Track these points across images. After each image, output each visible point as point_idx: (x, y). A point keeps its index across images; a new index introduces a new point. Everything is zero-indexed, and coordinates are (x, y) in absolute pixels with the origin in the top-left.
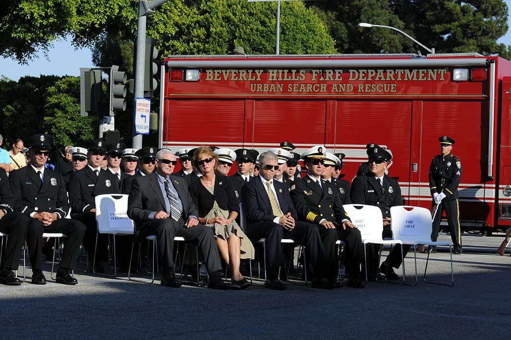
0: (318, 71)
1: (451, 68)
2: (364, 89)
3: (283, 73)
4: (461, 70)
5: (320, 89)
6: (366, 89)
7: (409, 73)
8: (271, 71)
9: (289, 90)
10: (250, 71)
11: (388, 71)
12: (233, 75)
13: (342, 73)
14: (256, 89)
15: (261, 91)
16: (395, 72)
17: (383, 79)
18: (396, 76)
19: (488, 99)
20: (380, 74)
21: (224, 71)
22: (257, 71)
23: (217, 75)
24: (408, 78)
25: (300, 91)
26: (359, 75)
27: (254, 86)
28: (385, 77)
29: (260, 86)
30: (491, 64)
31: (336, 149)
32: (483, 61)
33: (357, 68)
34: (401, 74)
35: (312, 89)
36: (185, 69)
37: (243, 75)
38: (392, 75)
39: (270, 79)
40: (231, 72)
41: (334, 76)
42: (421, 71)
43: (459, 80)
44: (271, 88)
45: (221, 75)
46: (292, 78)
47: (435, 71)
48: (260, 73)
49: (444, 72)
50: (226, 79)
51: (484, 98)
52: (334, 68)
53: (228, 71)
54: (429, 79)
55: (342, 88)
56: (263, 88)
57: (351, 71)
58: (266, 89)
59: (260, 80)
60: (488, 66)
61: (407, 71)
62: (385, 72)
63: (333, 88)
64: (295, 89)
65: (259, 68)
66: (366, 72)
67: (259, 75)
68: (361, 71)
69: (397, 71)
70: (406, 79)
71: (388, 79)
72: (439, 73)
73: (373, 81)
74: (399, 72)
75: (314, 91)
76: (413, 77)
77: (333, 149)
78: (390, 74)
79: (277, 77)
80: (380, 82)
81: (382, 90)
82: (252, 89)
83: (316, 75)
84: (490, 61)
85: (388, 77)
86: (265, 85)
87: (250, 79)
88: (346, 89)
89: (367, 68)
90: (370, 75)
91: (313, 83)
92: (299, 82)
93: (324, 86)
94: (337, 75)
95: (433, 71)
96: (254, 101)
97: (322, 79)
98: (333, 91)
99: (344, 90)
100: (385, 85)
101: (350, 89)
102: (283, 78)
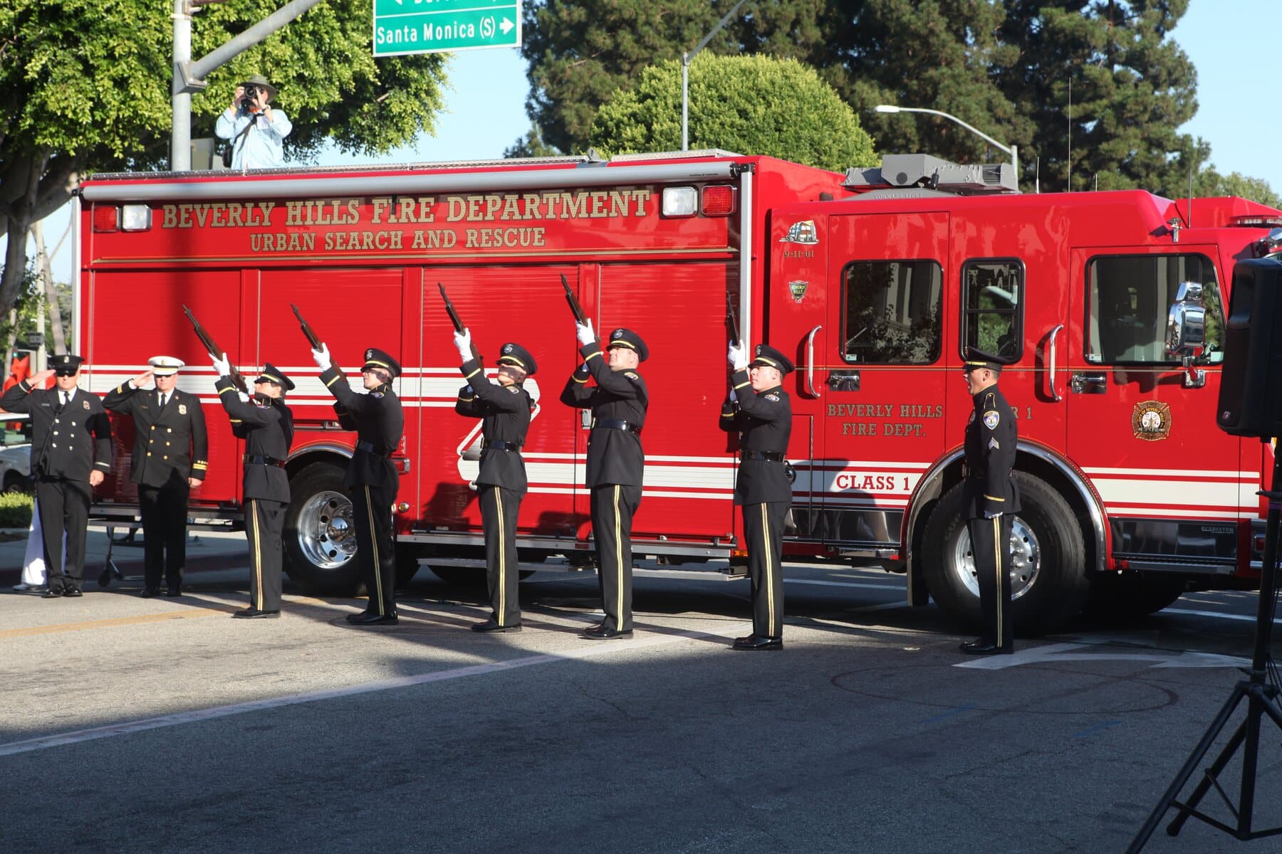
0: (384, 201)
1: (659, 186)
2: (479, 240)
3: (315, 207)
4: (679, 190)
5: (389, 244)
6: (484, 242)
7: (571, 203)
8: (290, 204)
9: (327, 247)
10: (250, 206)
11: (527, 197)
12: (216, 214)
13: (432, 204)
14: (262, 246)
15: (272, 249)
16: (541, 198)
17: (517, 216)
18: (543, 208)
19: (737, 257)
20: (511, 206)
21: (198, 207)
22: (262, 205)
23: (184, 216)
24: (568, 211)
25: (350, 247)
26: (468, 208)
27: (256, 238)
28: (522, 212)
29: (269, 239)
30: (743, 175)
31: (424, 379)
32: (724, 168)
33: (464, 193)
34: (555, 203)
35: (373, 242)
36: (121, 203)
37: (235, 213)
38: (535, 207)
39: (290, 222)
40: (211, 208)
41: (417, 213)
42: (595, 195)
43: (677, 214)
44: (292, 243)
45: (192, 216)
46: (332, 219)
47: (626, 193)
48: (270, 209)
49: (645, 195)
50: (202, 224)
51: (731, 256)
52: (416, 195)
53: (206, 206)
55: (434, 238)
56: (275, 244)
57: (452, 200)
58: (282, 246)
59: (269, 224)
60: (735, 180)
61: (567, 196)
62: (521, 200)
63: (416, 241)
64: (338, 244)
65: (267, 199)
66: (481, 202)
67: (266, 213)
68: (472, 199)
69: (545, 196)
70: (565, 215)
71: (528, 216)
72: (634, 199)
73: (497, 222)
74: (551, 197)
75: (376, 249)
76: (579, 211)
77: (419, 379)
78: (532, 204)
79: (304, 217)
80: (511, 223)
81: (516, 241)
82: (253, 246)
83: (381, 211)
84: (740, 167)
85: (528, 212)
86: (279, 236)
87: (249, 223)
88: (442, 240)
89: (484, 192)
90: (490, 209)
91: (375, 229)
92: (347, 228)
93: (397, 237)
94: (424, 209)
95: (621, 194)
96: (259, 272)
97: (393, 219)
98: (415, 246)
99: (438, 244)
100: (522, 230)
101: (450, 241)
102: (314, 219)
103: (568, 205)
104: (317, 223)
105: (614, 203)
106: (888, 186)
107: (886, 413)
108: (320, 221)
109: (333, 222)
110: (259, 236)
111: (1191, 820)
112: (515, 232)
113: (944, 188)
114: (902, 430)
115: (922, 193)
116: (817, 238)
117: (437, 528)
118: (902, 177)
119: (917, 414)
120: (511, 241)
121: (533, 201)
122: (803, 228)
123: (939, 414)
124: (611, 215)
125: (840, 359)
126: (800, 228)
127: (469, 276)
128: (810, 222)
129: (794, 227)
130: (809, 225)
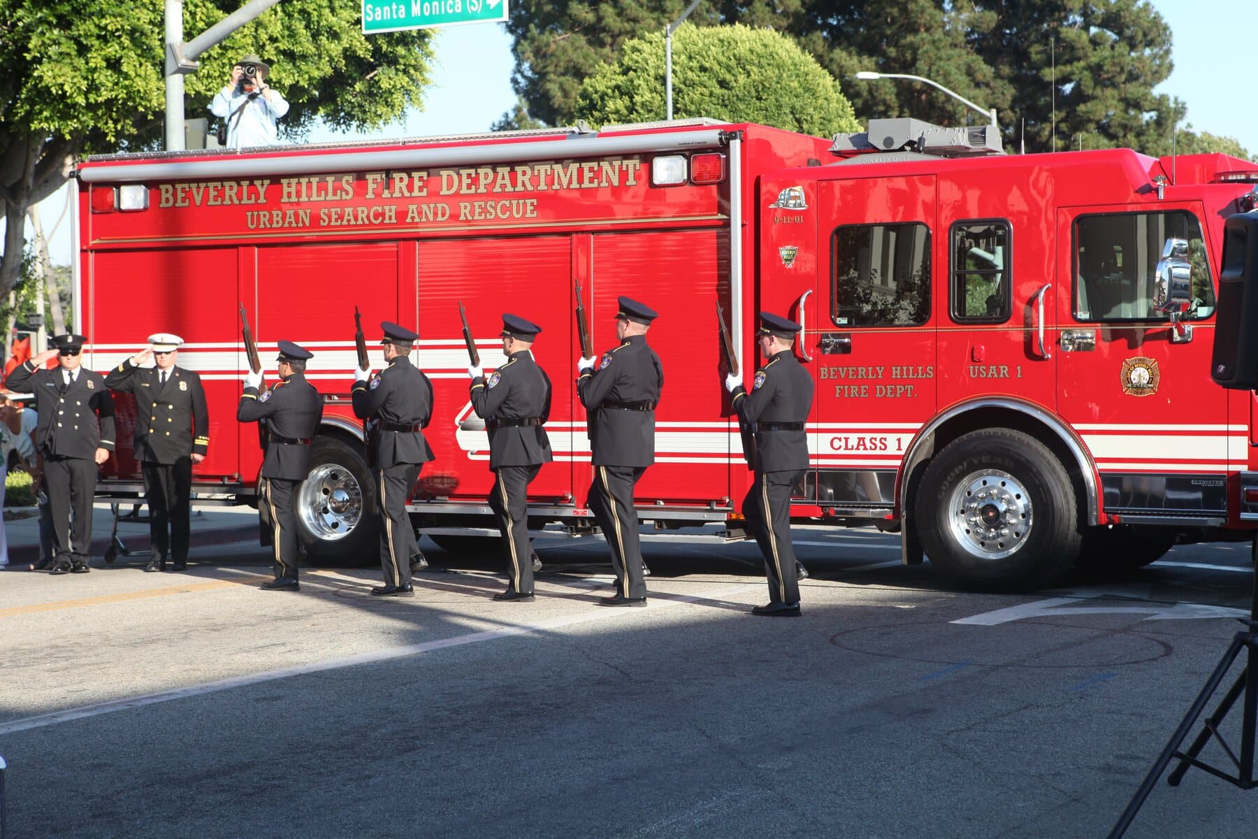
0: (378, 176)
1: (647, 157)
2: (472, 212)
3: (309, 183)
4: (669, 159)
5: (384, 219)
6: (477, 214)
7: (562, 174)
8: (285, 182)
9: (322, 223)
10: (245, 184)
11: (519, 169)
12: (212, 193)
13: (425, 178)
14: (258, 223)
15: (268, 226)
16: (533, 170)
17: (509, 189)
18: (535, 180)
19: (727, 224)
20: (503, 178)
21: (194, 186)
22: (258, 183)
23: (180, 195)
24: (560, 183)
25: (345, 223)
26: (460, 181)
27: (252, 215)
28: (514, 184)
29: (265, 216)
30: (732, 142)
32: (712, 137)
33: (457, 166)
34: (546, 174)
35: (368, 217)
36: (118, 184)
37: (230, 191)
38: (526, 179)
39: (285, 199)
40: (207, 187)
41: (410, 187)
42: (586, 166)
43: (667, 183)
44: (288, 220)
45: (189, 196)
46: (326, 194)
47: (617, 163)
48: (265, 186)
49: (635, 165)
50: (198, 203)
51: (721, 223)
52: (408, 170)
53: (202, 185)
54: (604, 184)
55: (428, 212)
56: (271, 221)
57: (444, 173)
58: (278, 222)
59: (265, 201)
60: (724, 147)
61: (558, 168)
62: (513, 174)
63: (410, 215)
64: (333, 220)
65: (262, 177)
66: (473, 175)
67: (262, 191)
68: (464, 172)
69: (537, 168)
70: (556, 186)
71: (520, 188)
72: (624, 169)
73: (490, 194)
74: (543, 169)
75: (371, 223)
76: (570, 182)
78: (524, 175)
79: (299, 194)
80: (503, 195)
81: (508, 213)
82: (249, 223)
83: (375, 186)
84: (728, 135)
85: (519, 183)
86: (274, 213)
87: (245, 201)
88: (436, 214)
89: (476, 165)
90: (482, 182)
91: (369, 204)
92: (342, 204)
93: (391, 211)
94: (417, 184)
95: (611, 164)
96: (256, 249)
97: (386, 194)
98: (409, 220)
99: (431, 217)
100: (514, 202)
101: (443, 215)
102: (309, 196)
103: (559, 176)
104: (311, 199)
105: (604, 173)
106: (875, 150)
107: (878, 375)
108: (314, 198)
109: (327, 198)
110: (255, 213)
111: (1192, 770)
112: (507, 203)
113: (930, 151)
114: (894, 391)
115: (909, 157)
116: (806, 203)
117: (438, 498)
118: (889, 141)
119: (908, 375)
120: (504, 213)
121: (524, 173)
122: (792, 194)
123: (930, 375)
124: (602, 185)
125: (831, 322)
126: (789, 193)
127: (459, 249)
128: (798, 188)
129: (783, 193)
130: (798, 191)
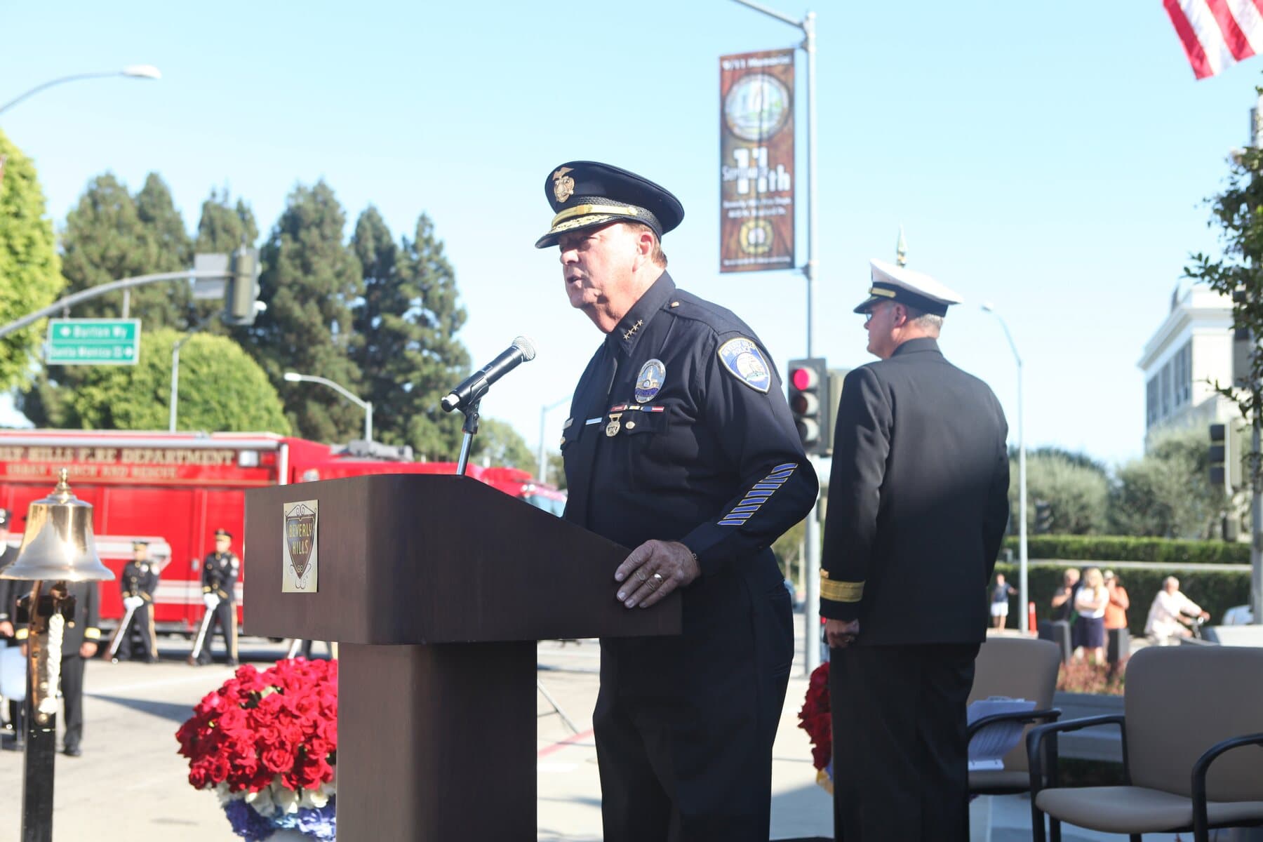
0: (86, 451)
1: (236, 452)
4: (248, 453)
5: (89, 473)
7: (191, 456)
8: (32, 450)
9: (52, 474)
10: (7, 449)
11: (168, 453)
16: (175, 453)
17: (162, 462)
20: (159, 457)
22: (15, 449)
26: (135, 457)
27: (10, 466)
28: (164, 460)
30: (283, 447)
32: (272, 444)
33: (132, 448)
34: (182, 456)
38: (171, 458)
39: (31, 459)
41: (105, 457)
42: (205, 453)
43: (247, 465)
44: (32, 470)
46: (57, 459)
47: (221, 453)
48: (20, 451)
49: (230, 455)
52: (106, 448)
54: (214, 463)
55: (114, 471)
56: (21, 470)
57: (125, 452)
58: (25, 471)
59: (20, 460)
60: (278, 449)
61: (189, 454)
62: (164, 456)
63: (104, 472)
66: (142, 454)
67: (18, 453)
68: (137, 452)
69: (177, 452)
70: (187, 462)
71: (167, 462)
72: (224, 456)
73: (150, 464)
74: (180, 454)
75: (81, 475)
76: (195, 461)
79: (40, 457)
80: (158, 465)
81: (160, 475)
83: (84, 456)
84: (281, 443)
85: (167, 460)
86: (24, 466)
87: (6, 458)
88: (119, 472)
89: (144, 448)
90: (147, 457)
91: (81, 465)
93: (93, 470)
94: (109, 456)
95: (218, 454)
97: (91, 461)
98: (103, 475)
99: (116, 473)
100: (164, 469)
101: (123, 473)
102: (46, 458)
108: (49, 459)
113: (379, 458)
115: (368, 460)
121: (170, 455)
122: (311, 473)
126: (309, 473)
127: (130, 491)
128: (314, 471)
129: (306, 473)
